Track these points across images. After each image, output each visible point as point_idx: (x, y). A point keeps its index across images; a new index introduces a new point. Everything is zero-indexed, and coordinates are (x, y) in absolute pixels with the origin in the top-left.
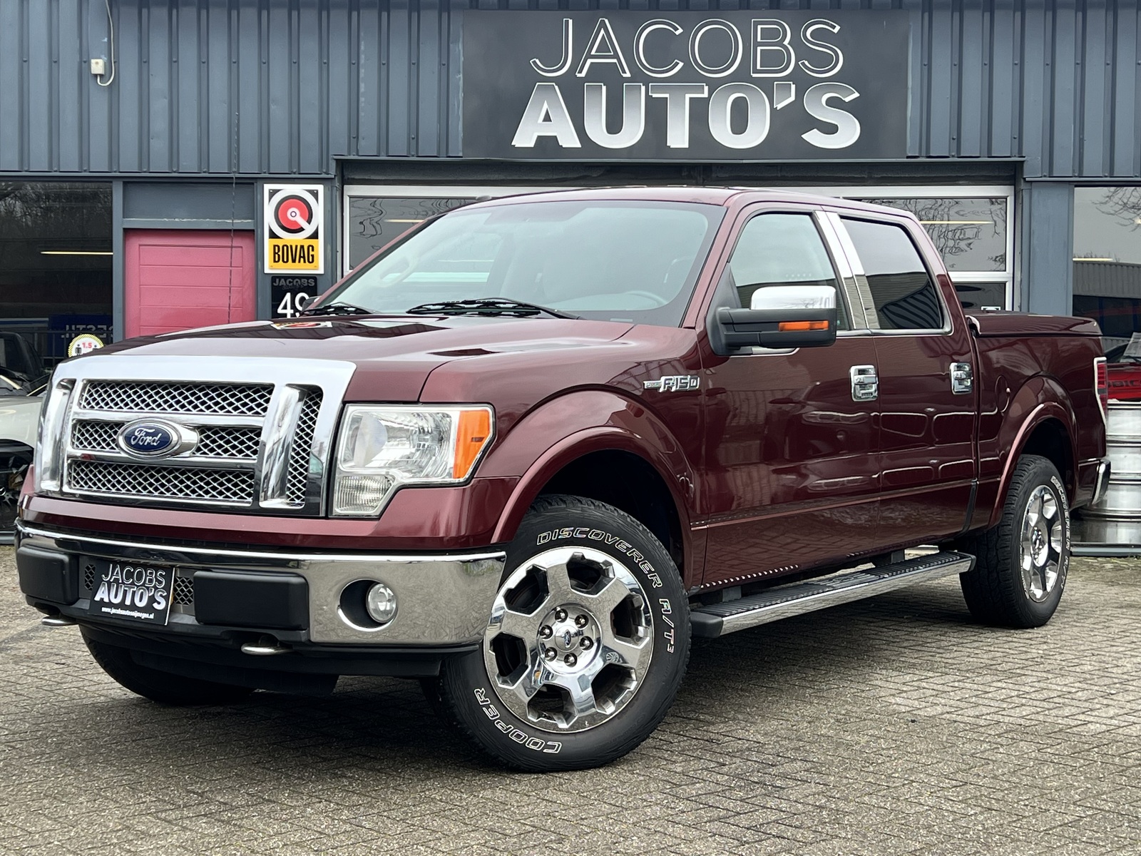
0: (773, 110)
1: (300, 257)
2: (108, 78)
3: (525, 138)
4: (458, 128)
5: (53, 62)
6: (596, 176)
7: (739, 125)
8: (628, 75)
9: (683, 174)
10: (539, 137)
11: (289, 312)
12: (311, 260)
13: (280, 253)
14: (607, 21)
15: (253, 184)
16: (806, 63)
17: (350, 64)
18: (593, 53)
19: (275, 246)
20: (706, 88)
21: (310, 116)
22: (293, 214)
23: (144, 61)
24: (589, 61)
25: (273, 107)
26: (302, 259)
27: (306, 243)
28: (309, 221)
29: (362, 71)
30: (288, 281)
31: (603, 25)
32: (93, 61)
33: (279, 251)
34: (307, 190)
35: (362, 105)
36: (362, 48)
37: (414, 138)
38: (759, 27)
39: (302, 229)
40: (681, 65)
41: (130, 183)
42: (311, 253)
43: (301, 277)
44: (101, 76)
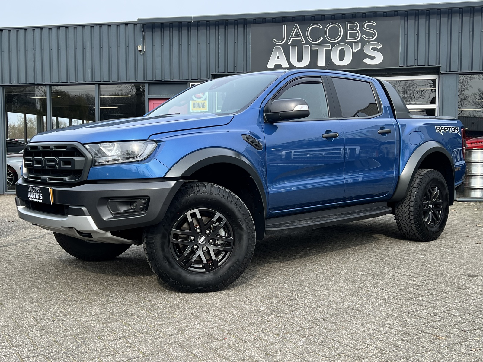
0: (353, 52)
2: (143, 51)
3: (271, 65)
4: (250, 62)
5: (127, 47)
7: (342, 58)
8: (305, 43)
10: (275, 64)
14: (298, 25)
15: (186, 84)
16: (365, 36)
17: (216, 43)
18: (293, 36)
20: (331, 46)
21: (203, 61)
23: (153, 45)
24: (292, 39)
25: (192, 58)
27: (203, 102)
28: (204, 95)
29: (220, 45)
31: (296, 27)
32: (138, 46)
35: (219, 56)
36: (220, 38)
37: (236, 66)
38: (348, 25)
40: (322, 38)
41: (150, 84)
42: (204, 105)
44: (141, 51)
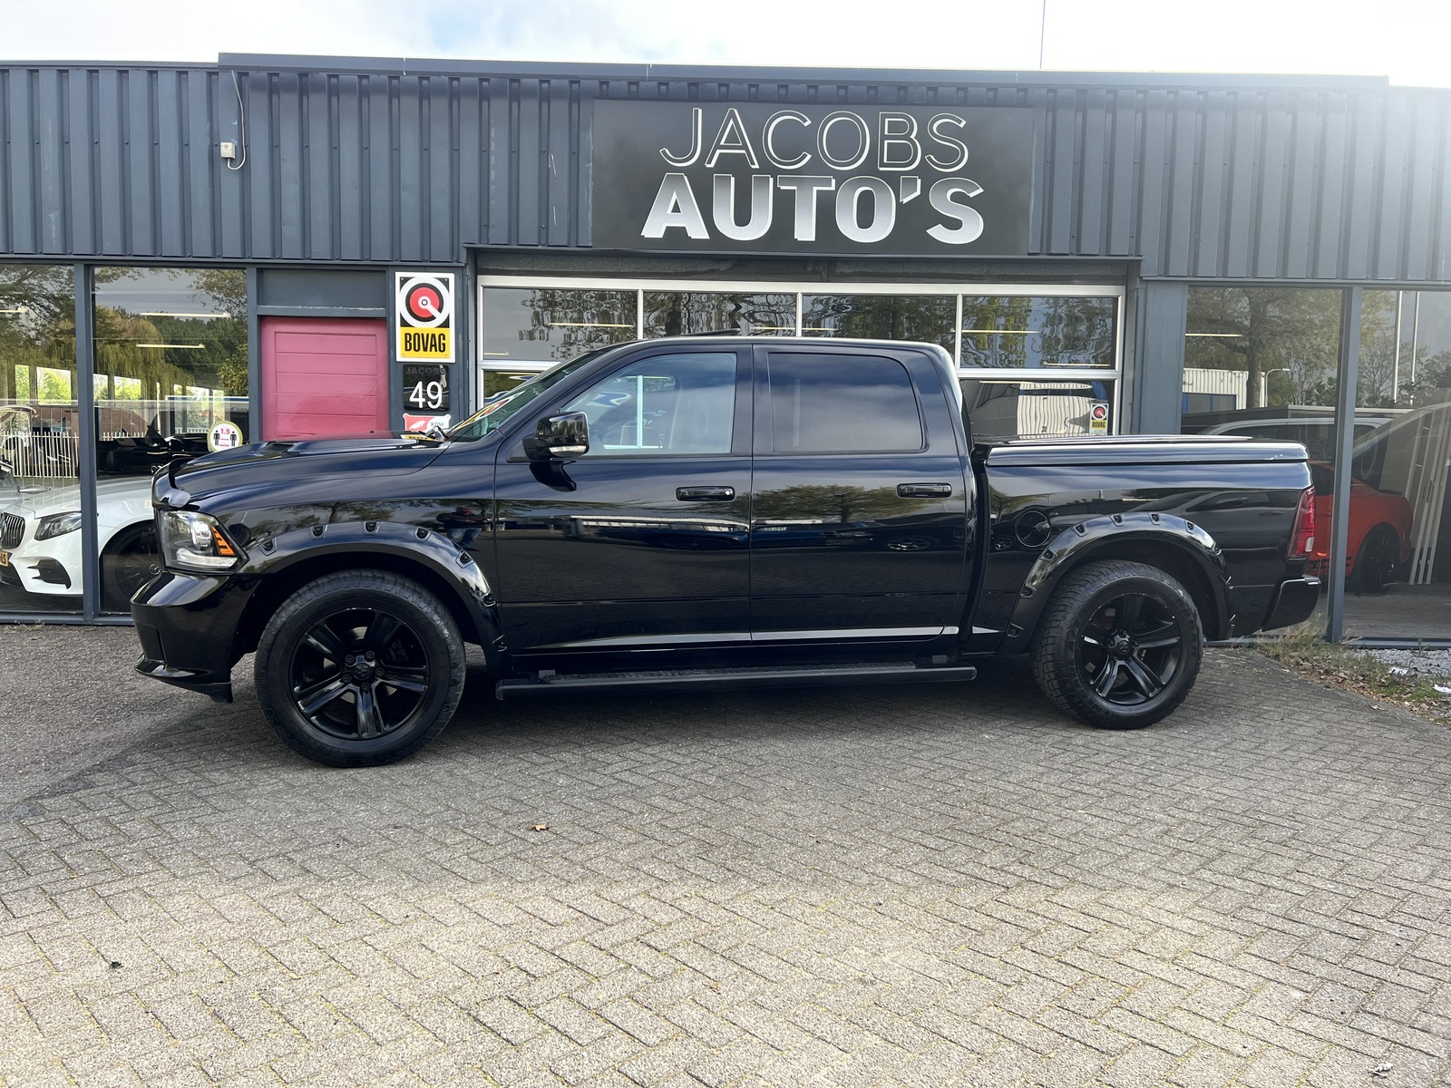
0: (899, 204)
1: (432, 346)
2: (238, 163)
3: (654, 228)
4: (587, 217)
5: (184, 145)
6: (723, 269)
7: (865, 220)
8: (757, 166)
9: (809, 269)
10: (667, 227)
11: (421, 401)
12: (442, 348)
13: (412, 342)
14: (736, 111)
15: (385, 272)
16: (932, 157)
17: (481, 151)
18: (722, 143)
19: (406, 334)
20: (833, 181)
21: (440, 204)
22: (425, 303)
23: (274, 147)
24: (718, 152)
25: (403, 193)
26: (433, 348)
27: (438, 332)
28: (440, 310)
29: (492, 158)
30: (420, 370)
31: (732, 116)
32: (222, 144)
33: (410, 339)
34: (438, 279)
35: (492, 193)
36: (493, 135)
37: (544, 227)
38: (887, 120)
39: (433, 318)
40: (809, 157)
41: (262, 269)
42: (442, 342)
43: (431, 365)
44: (231, 159)
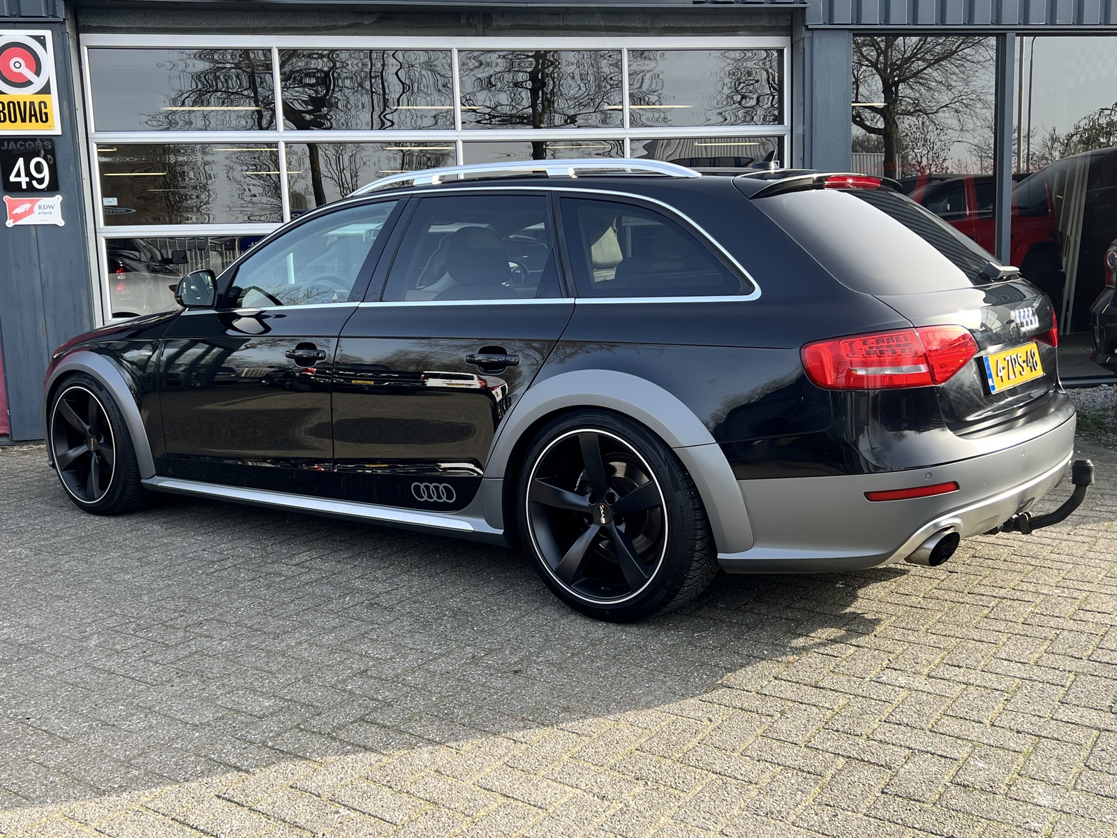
1: (31, 116)
6: (368, 23)
11: (24, 180)
12: (45, 119)
13: (6, 111)
22: (17, 65)
26: (33, 118)
27: (37, 99)
30: (18, 145)
33: (4, 109)
34: (31, 37)
39: (29, 83)
43: (33, 139)
